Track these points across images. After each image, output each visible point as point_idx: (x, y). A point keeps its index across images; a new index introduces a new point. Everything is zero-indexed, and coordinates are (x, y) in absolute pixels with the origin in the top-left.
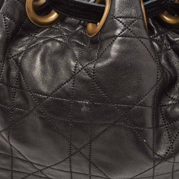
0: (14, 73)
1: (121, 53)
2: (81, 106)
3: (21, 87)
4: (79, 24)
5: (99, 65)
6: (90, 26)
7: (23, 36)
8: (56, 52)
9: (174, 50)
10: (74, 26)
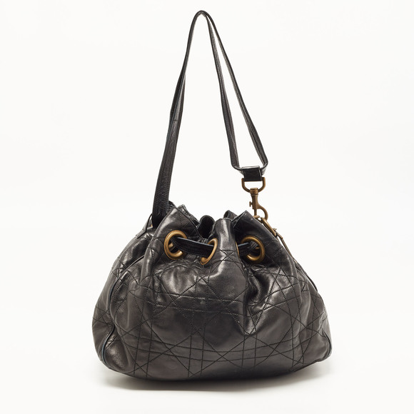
0: (157, 284)
1: (225, 270)
2: (200, 301)
3: (162, 292)
4: (196, 258)
5: (211, 277)
6: (203, 259)
7: (160, 263)
8: (183, 272)
9: (256, 277)
10: (193, 260)
